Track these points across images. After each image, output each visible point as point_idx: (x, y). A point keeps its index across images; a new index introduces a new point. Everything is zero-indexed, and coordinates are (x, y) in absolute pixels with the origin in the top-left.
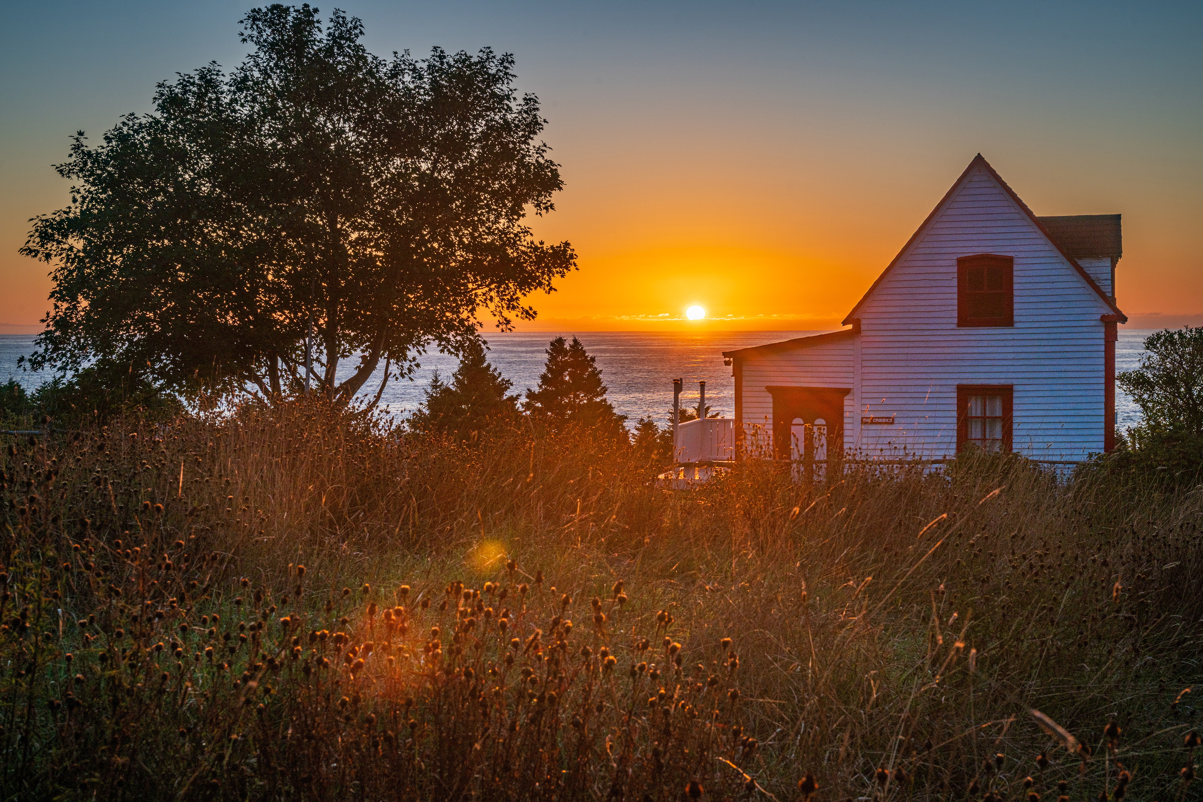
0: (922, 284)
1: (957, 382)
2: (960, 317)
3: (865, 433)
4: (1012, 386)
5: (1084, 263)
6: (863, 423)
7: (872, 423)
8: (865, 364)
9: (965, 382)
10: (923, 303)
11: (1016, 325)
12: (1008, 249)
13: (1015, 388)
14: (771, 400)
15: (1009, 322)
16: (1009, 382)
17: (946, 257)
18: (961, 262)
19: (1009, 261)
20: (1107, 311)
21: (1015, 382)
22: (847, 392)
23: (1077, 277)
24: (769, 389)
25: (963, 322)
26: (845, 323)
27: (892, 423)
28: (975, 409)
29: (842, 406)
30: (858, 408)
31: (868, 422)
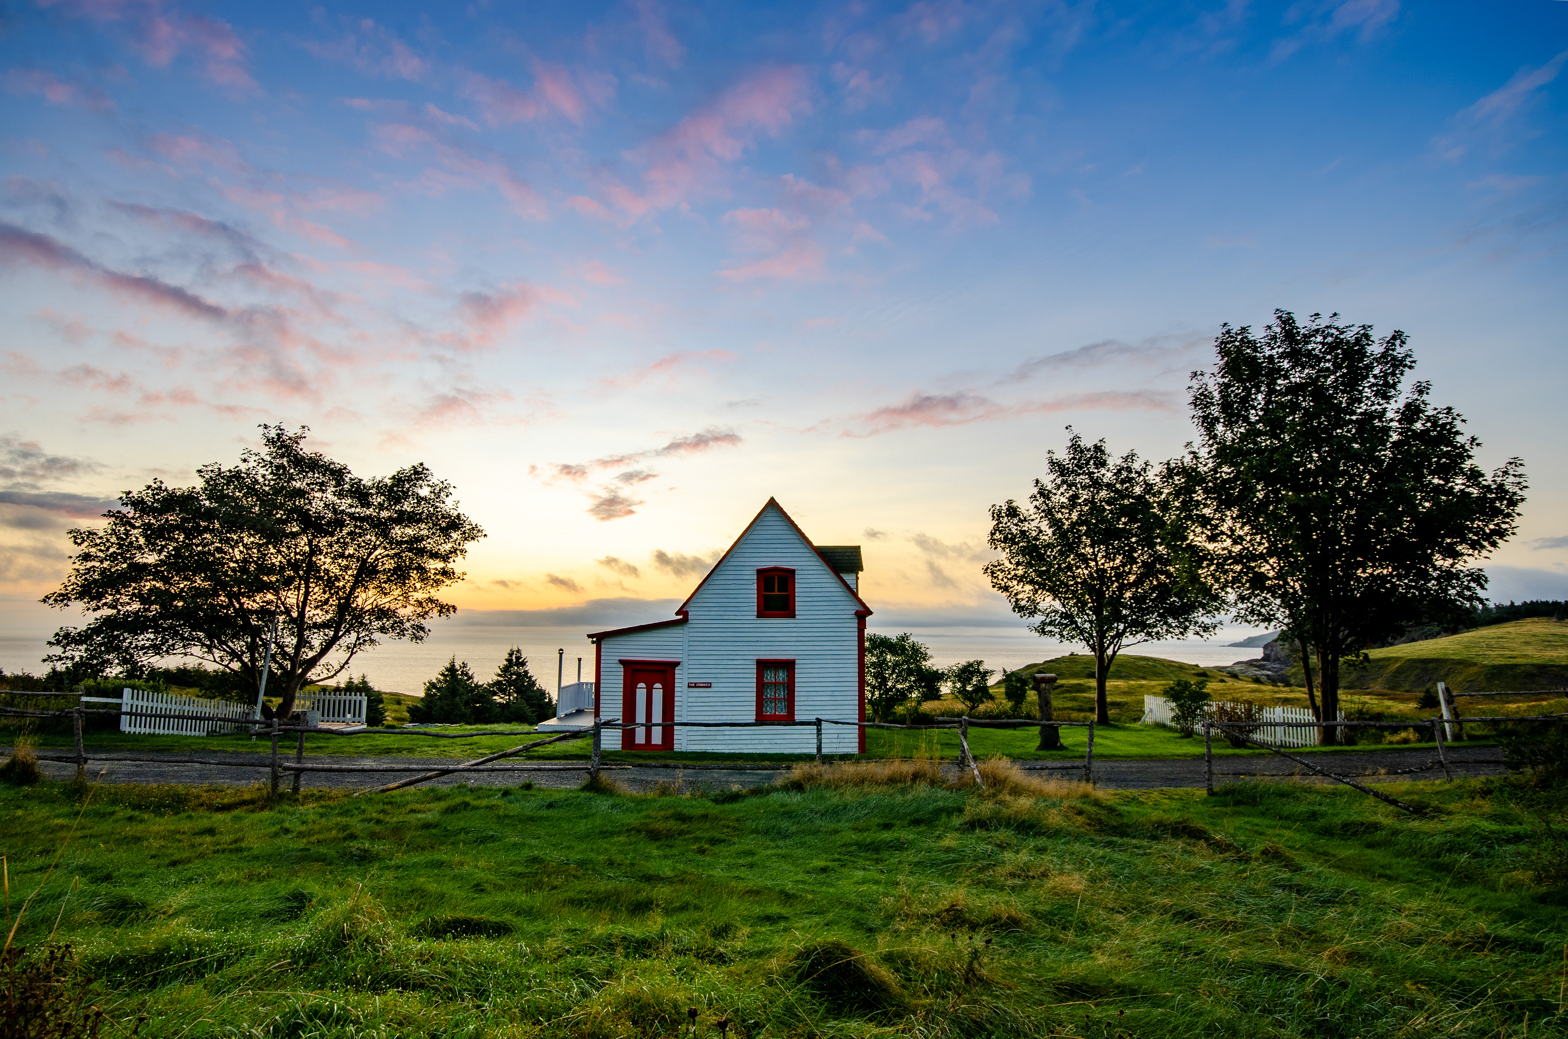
0: (732, 587)
1: (755, 658)
2: (758, 611)
3: (690, 694)
4: (795, 660)
5: (843, 575)
6: (689, 686)
7: (695, 687)
8: (691, 644)
9: (762, 658)
10: (732, 600)
11: (797, 617)
13: (797, 662)
14: (622, 670)
15: (792, 615)
16: (793, 657)
17: (749, 568)
18: (760, 572)
19: (792, 572)
20: (859, 608)
21: (796, 657)
22: (677, 664)
23: (840, 584)
24: (622, 662)
25: (760, 615)
26: (676, 614)
28: (769, 677)
29: (674, 674)
30: (686, 676)
31: (693, 686)
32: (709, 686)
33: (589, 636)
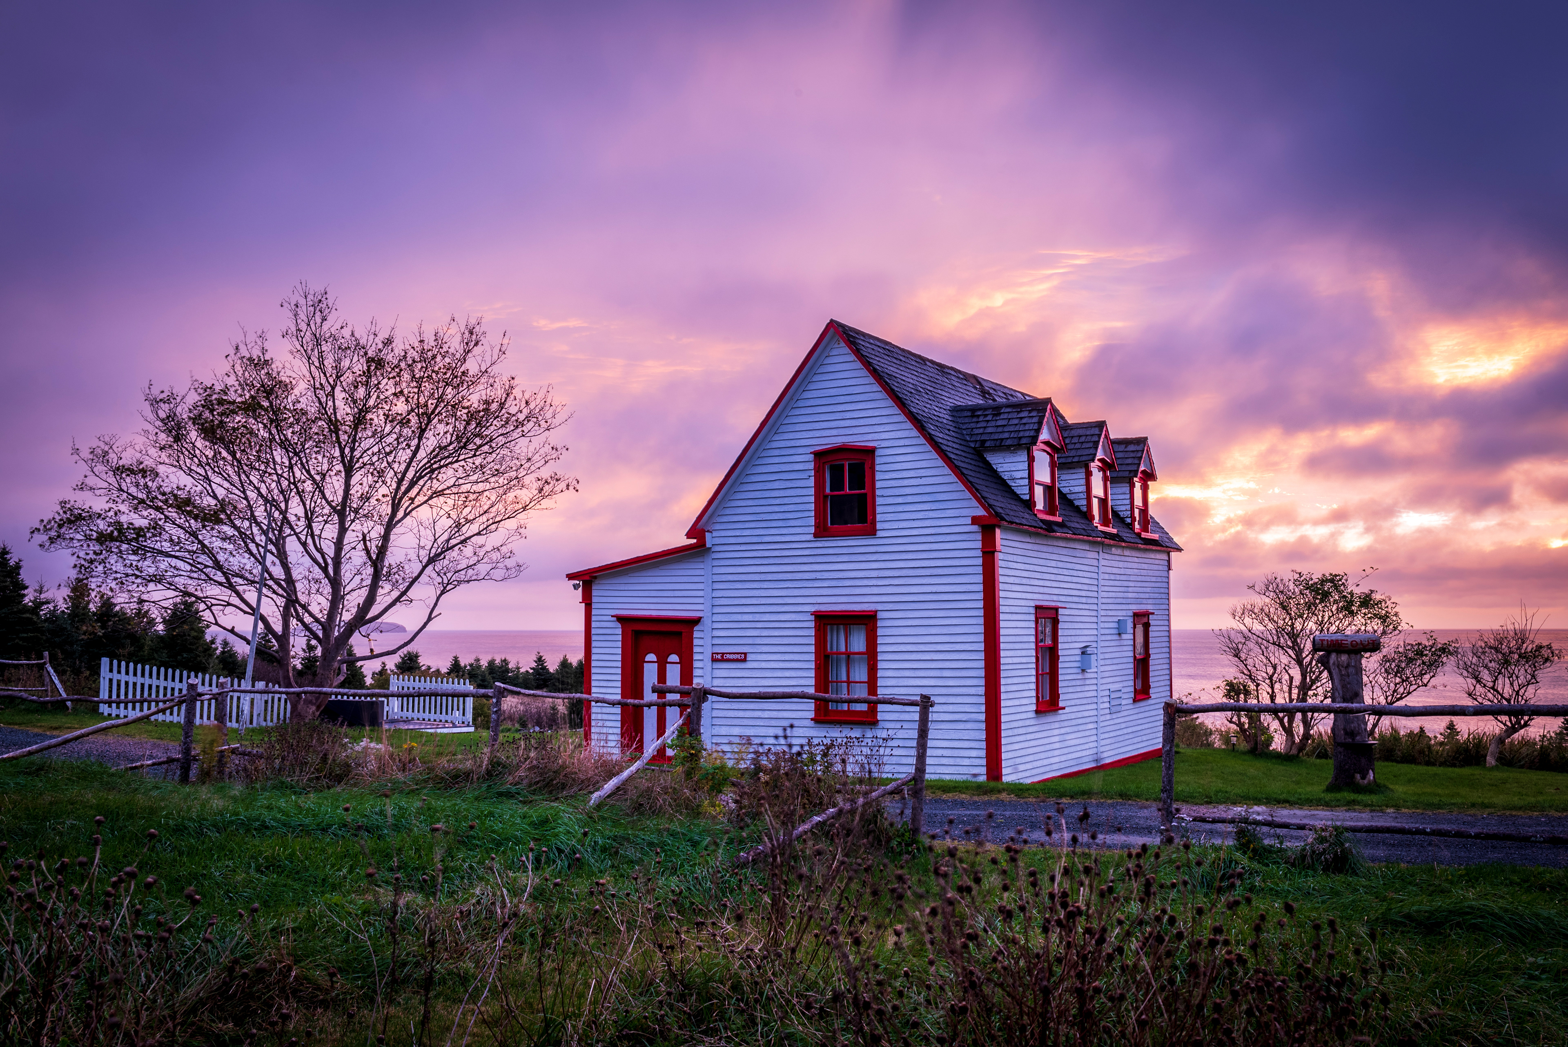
0: (776, 485)
1: (813, 609)
2: (817, 526)
3: (717, 673)
4: (876, 612)
6: (714, 660)
7: (723, 660)
8: (716, 586)
9: (823, 608)
10: (777, 509)
11: (880, 534)
12: (870, 437)
13: (880, 615)
14: (619, 631)
15: (871, 529)
16: (872, 607)
17: (801, 451)
18: (820, 456)
19: (870, 452)
21: (879, 607)
22: (697, 621)
24: (621, 619)
25: (821, 531)
26: (688, 535)
27: (744, 660)
28: (838, 642)
29: (691, 639)
30: (708, 641)
31: (718, 658)
32: (743, 658)
33: (570, 577)
